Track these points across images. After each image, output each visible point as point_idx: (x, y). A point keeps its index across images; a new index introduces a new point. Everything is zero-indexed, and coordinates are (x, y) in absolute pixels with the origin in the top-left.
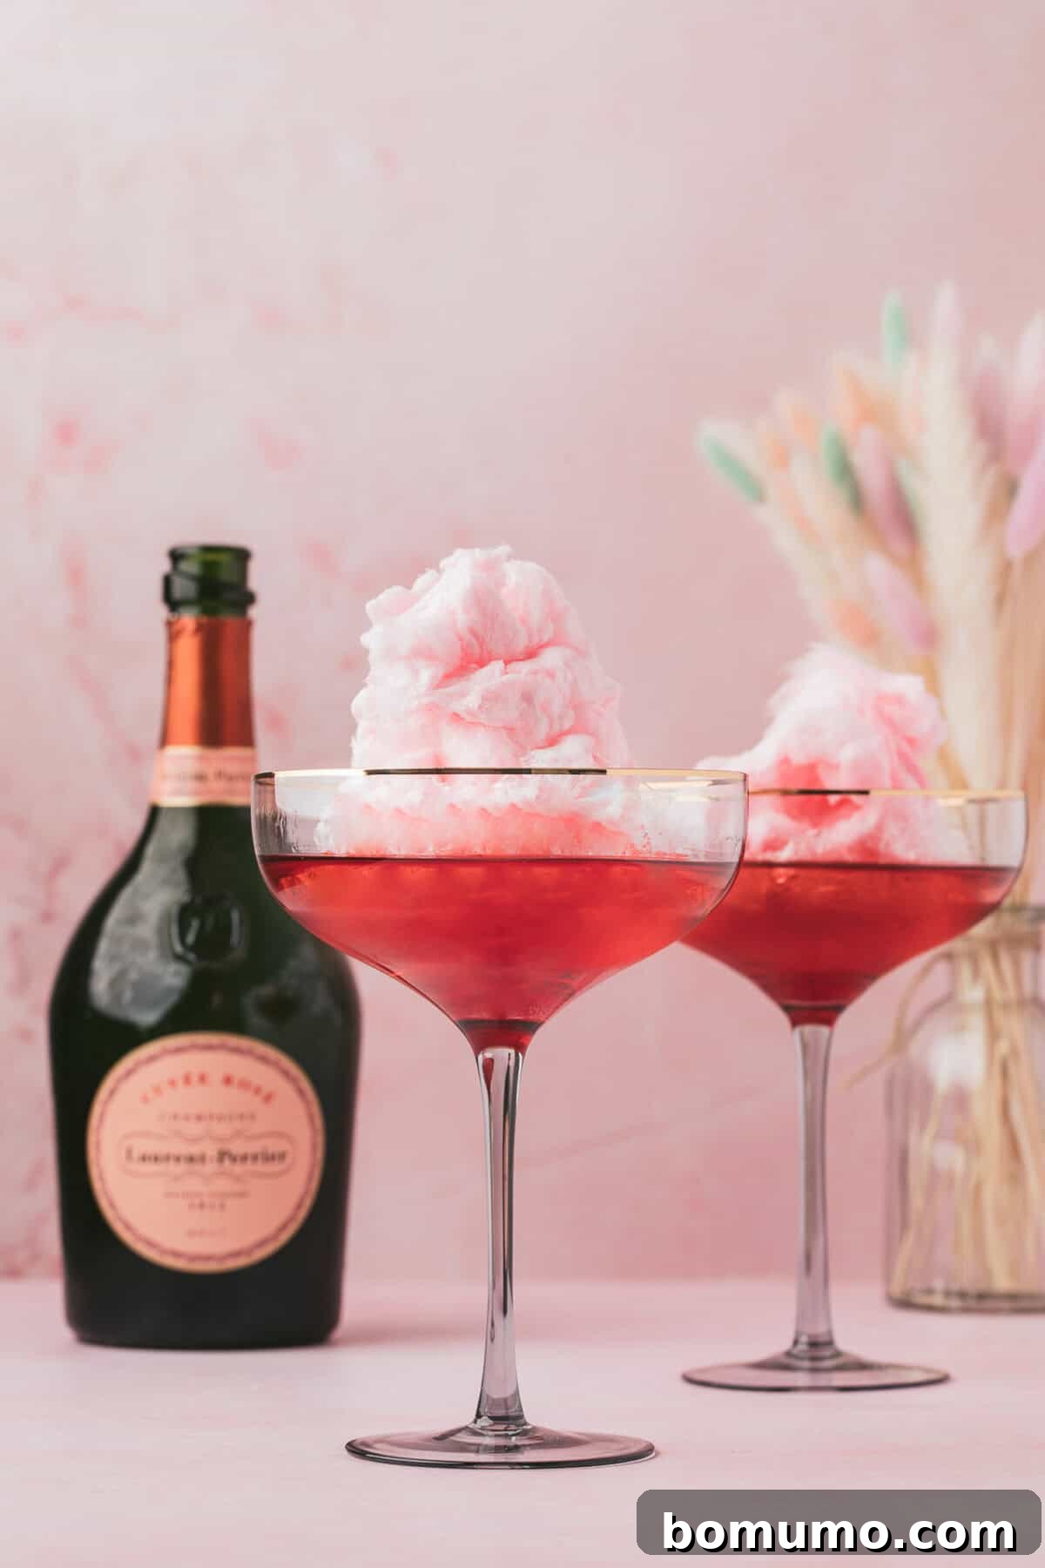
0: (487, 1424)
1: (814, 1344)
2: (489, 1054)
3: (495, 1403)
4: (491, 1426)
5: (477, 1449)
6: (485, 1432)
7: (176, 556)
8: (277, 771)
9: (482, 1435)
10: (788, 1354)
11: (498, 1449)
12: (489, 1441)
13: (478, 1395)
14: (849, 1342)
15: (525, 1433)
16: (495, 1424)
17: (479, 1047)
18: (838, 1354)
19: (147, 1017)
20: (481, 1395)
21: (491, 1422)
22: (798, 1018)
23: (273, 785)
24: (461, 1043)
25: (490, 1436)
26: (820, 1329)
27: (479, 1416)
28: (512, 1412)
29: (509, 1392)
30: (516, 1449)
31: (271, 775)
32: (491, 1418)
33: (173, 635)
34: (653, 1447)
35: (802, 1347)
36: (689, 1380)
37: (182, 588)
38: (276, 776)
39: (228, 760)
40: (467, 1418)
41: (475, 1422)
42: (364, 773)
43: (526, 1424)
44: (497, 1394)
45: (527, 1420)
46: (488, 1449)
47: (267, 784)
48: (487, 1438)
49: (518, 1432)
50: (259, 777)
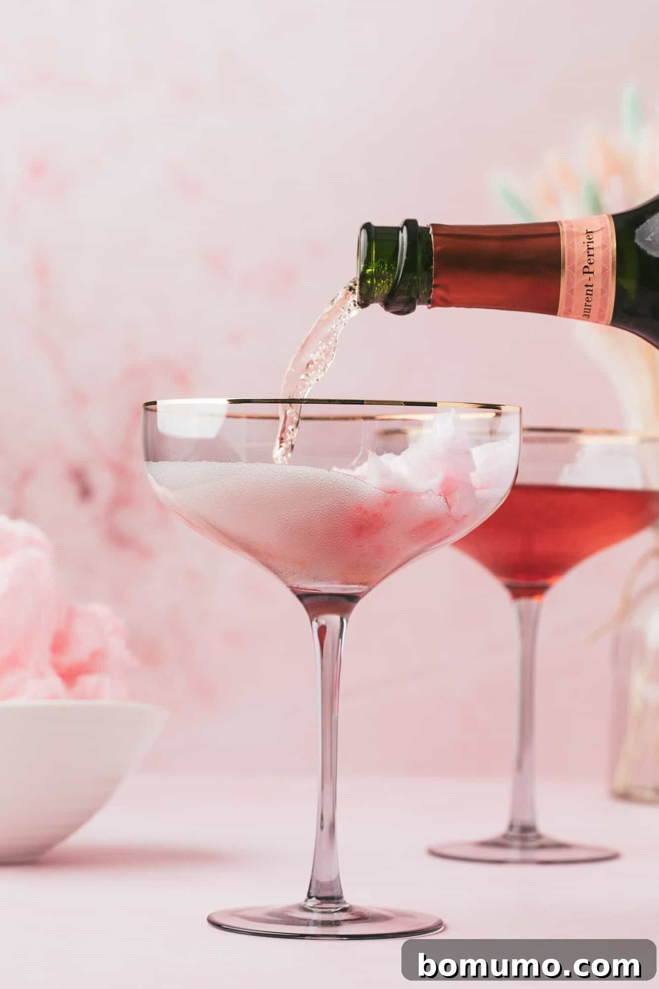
0: (315, 903)
1: (523, 829)
2: (321, 620)
3: (322, 886)
4: (317, 904)
5: (306, 923)
6: (313, 909)
8: (161, 399)
9: (311, 911)
10: (505, 836)
11: (325, 924)
12: (316, 916)
13: (309, 880)
15: (344, 910)
16: (322, 903)
17: (313, 614)
18: (539, 837)
21: (319, 901)
22: (517, 592)
23: (156, 411)
25: (318, 912)
27: (309, 897)
28: (335, 893)
29: (334, 877)
30: (337, 923)
31: (155, 403)
32: (318, 898)
34: (442, 922)
35: (515, 832)
36: (434, 853)
38: (157, 404)
40: (300, 897)
41: (306, 901)
42: (228, 402)
43: (345, 903)
44: (324, 878)
45: (346, 900)
46: (316, 923)
47: (152, 410)
48: (315, 913)
49: (339, 909)
50: (147, 404)
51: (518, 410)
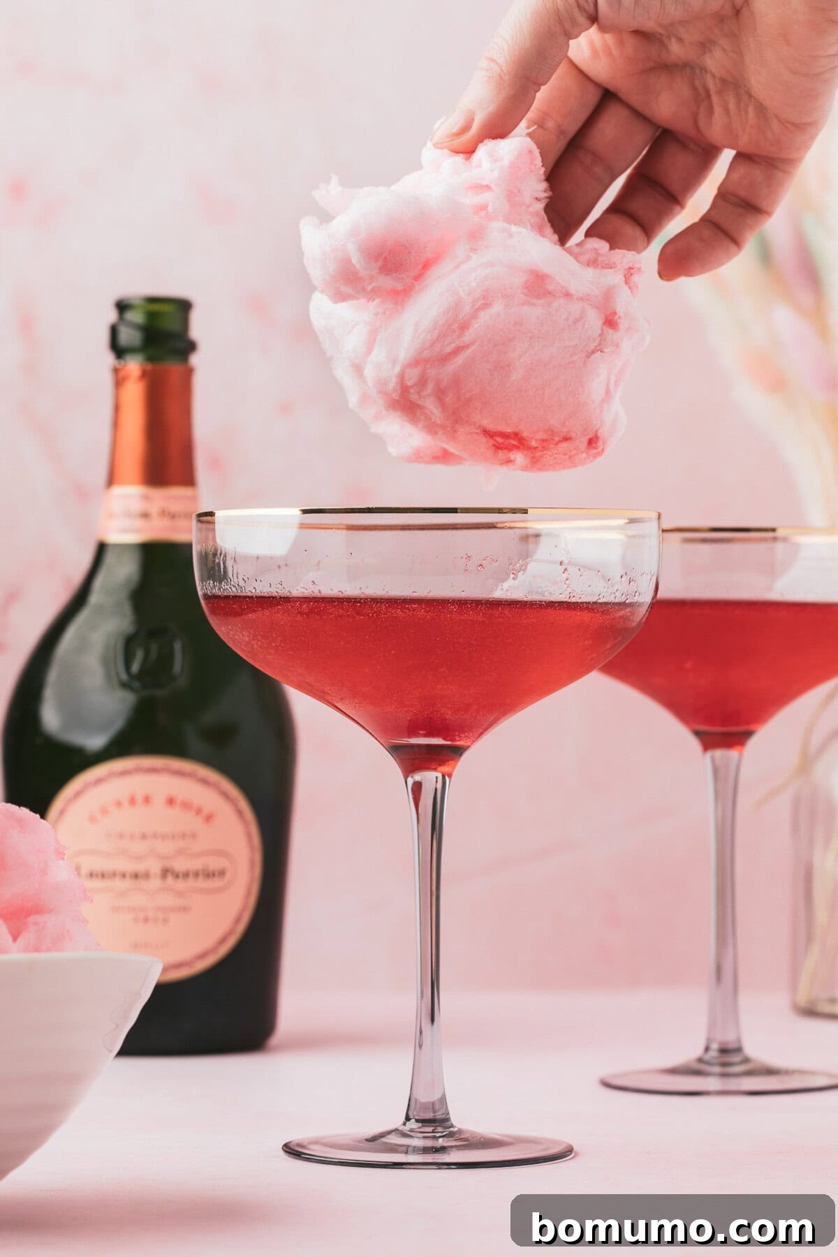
0: (416, 1127)
1: (724, 1051)
2: (418, 777)
3: (425, 1107)
4: (419, 1128)
5: (406, 1150)
6: (413, 1134)
7: (122, 307)
8: (217, 510)
9: (411, 1137)
10: (700, 1060)
11: (426, 1150)
12: (417, 1142)
13: (407, 1100)
14: (757, 1049)
15: (451, 1135)
16: (423, 1126)
17: (409, 769)
18: (746, 1060)
19: (95, 742)
20: (410, 1100)
21: (420, 1124)
22: (709, 741)
23: (213, 523)
24: (391, 766)
25: (419, 1138)
26: (729, 1037)
27: (408, 1119)
28: (439, 1115)
29: (436, 1097)
30: (443, 1150)
31: (211, 514)
32: (417, 1121)
33: (119, 380)
34: (572, 1149)
35: (713, 1053)
36: (607, 1085)
37: (129, 336)
38: (216, 515)
39: (173, 496)
40: (397, 1120)
41: (404, 1124)
42: (301, 512)
43: (452, 1126)
44: (424, 1097)
45: (454, 1123)
46: (417, 1150)
47: (208, 522)
48: (416, 1139)
49: (445, 1133)
50: (200, 515)
51: (655, 516)
